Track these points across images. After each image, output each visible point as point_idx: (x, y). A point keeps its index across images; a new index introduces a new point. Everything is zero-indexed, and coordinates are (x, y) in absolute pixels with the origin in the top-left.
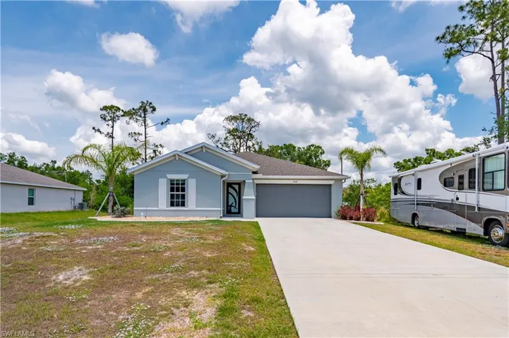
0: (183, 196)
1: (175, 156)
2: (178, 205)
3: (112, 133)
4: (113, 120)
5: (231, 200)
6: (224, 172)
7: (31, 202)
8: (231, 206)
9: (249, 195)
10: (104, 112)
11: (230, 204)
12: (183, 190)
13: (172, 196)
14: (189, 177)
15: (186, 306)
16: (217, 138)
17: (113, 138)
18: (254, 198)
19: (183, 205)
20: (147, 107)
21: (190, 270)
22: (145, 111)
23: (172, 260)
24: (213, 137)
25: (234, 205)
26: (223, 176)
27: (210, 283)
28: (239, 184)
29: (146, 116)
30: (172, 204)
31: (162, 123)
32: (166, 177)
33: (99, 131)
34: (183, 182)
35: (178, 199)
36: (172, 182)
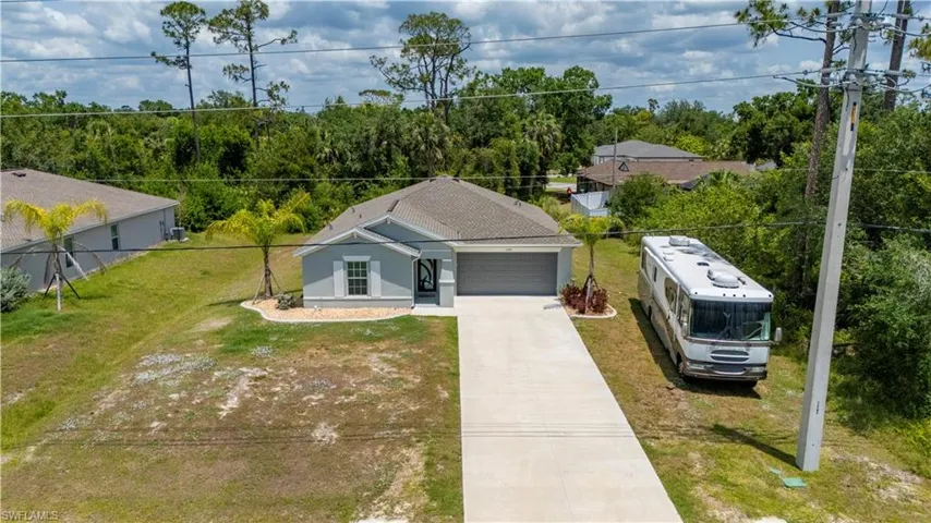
0: (365, 282)
1: (352, 233)
2: (358, 293)
3: (187, 58)
5: (424, 273)
7: (115, 245)
8: (424, 280)
9: (447, 277)
10: (168, 18)
11: (422, 278)
12: (364, 274)
13: (351, 282)
14: (370, 259)
15: (408, 460)
17: (189, 67)
18: (453, 281)
19: (365, 292)
20: (253, 10)
21: (402, 427)
22: (248, 18)
23: (384, 415)
24: (381, 63)
25: (428, 279)
26: (413, 257)
27: (418, 441)
28: (435, 261)
29: (252, 25)
30: (351, 292)
31: (284, 41)
34: (364, 264)
35: (358, 286)
36: (350, 264)
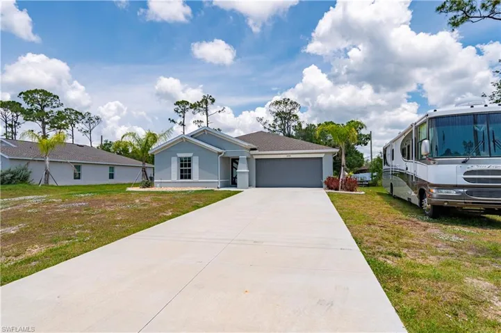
0: (190, 171)
1: (182, 138)
2: (186, 178)
3: (184, 122)
4: (184, 112)
6: (220, 150)
7: (111, 176)
8: (236, 178)
9: (242, 169)
10: (177, 106)
12: (190, 165)
13: (182, 171)
14: (193, 155)
16: (264, 121)
17: (183, 125)
18: (247, 171)
19: (190, 178)
20: (208, 100)
22: (206, 103)
24: (261, 120)
26: (221, 153)
29: (208, 106)
30: (182, 177)
31: (219, 112)
32: (177, 156)
33: (173, 121)
34: (190, 159)
35: (185, 174)
36: (181, 160)
